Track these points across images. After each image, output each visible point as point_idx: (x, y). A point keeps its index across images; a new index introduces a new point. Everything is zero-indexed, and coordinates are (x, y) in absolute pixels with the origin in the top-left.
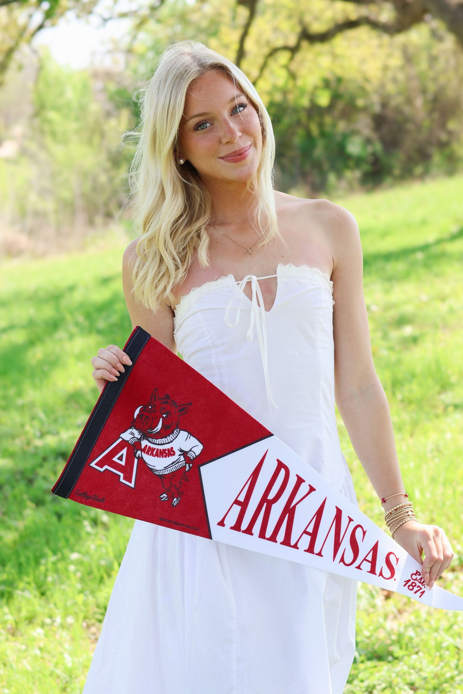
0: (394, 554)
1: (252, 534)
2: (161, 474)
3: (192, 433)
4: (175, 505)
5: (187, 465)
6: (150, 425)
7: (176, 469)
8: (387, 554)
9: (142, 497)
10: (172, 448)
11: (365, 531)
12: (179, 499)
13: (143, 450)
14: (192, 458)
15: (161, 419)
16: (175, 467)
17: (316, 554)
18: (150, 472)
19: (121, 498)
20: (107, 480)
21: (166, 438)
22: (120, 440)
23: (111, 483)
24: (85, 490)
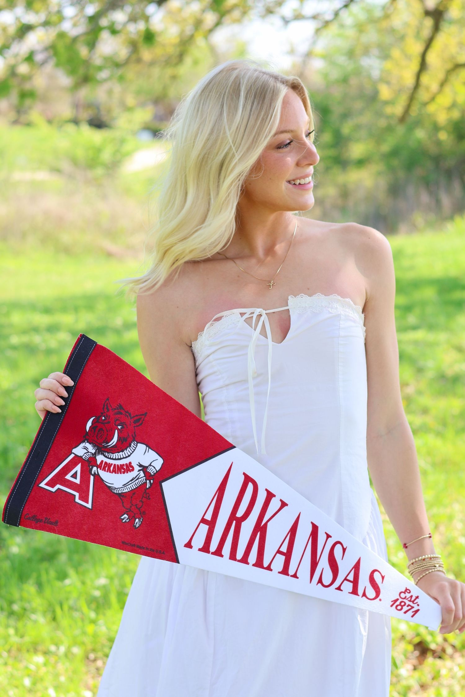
0: (379, 572)
1: (222, 556)
2: (120, 492)
3: (150, 446)
4: (137, 527)
5: (148, 481)
6: (105, 438)
7: (136, 486)
8: (370, 571)
9: (101, 518)
10: (130, 463)
11: (345, 547)
12: (141, 520)
13: (99, 467)
14: (152, 474)
15: (116, 431)
16: (135, 484)
17: (292, 576)
18: (108, 491)
19: (77, 520)
20: (61, 500)
21: (124, 452)
22: (72, 456)
23: (65, 504)
24: (34, 512)
